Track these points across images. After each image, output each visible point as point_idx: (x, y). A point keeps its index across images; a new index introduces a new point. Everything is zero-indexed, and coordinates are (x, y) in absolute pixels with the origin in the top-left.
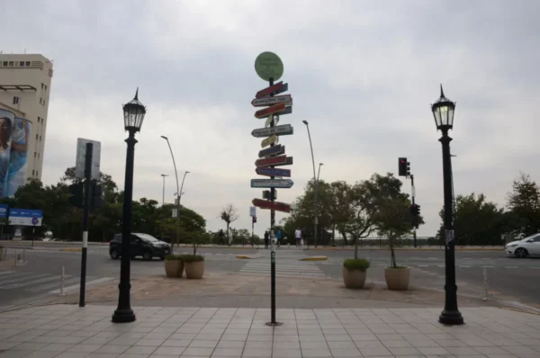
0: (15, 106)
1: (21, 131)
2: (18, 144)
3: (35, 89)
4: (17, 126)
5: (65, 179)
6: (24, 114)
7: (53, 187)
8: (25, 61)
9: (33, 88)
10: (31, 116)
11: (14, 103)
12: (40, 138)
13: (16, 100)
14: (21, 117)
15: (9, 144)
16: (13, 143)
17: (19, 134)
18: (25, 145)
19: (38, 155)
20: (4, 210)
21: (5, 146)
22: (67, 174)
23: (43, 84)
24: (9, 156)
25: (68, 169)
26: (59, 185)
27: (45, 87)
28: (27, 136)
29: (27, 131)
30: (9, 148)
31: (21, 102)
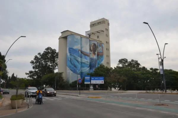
0: (98, 39)
1: (100, 48)
2: (99, 53)
3: (104, 31)
4: (98, 46)
5: (119, 64)
6: (101, 41)
7: (115, 68)
8: (99, 22)
9: (103, 31)
10: (104, 42)
11: (98, 38)
12: (108, 49)
13: (98, 37)
14: (100, 42)
15: (96, 53)
16: (98, 53)
17: (99, 49)
18: (102, 53)
19: (108, 56)
20: (89, 78)
21: (95, 54)
22: (119, 62)
23: (106, 29)
24: (97, 58)
25: (120, 60)
26: (117, 67)
27: (107, 30)
28: (102, 50)
29: (102, 47)
30: (96, 55)
31: (100, 37)
